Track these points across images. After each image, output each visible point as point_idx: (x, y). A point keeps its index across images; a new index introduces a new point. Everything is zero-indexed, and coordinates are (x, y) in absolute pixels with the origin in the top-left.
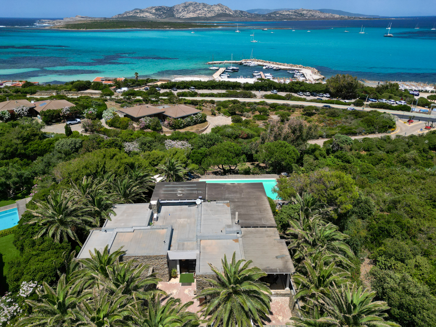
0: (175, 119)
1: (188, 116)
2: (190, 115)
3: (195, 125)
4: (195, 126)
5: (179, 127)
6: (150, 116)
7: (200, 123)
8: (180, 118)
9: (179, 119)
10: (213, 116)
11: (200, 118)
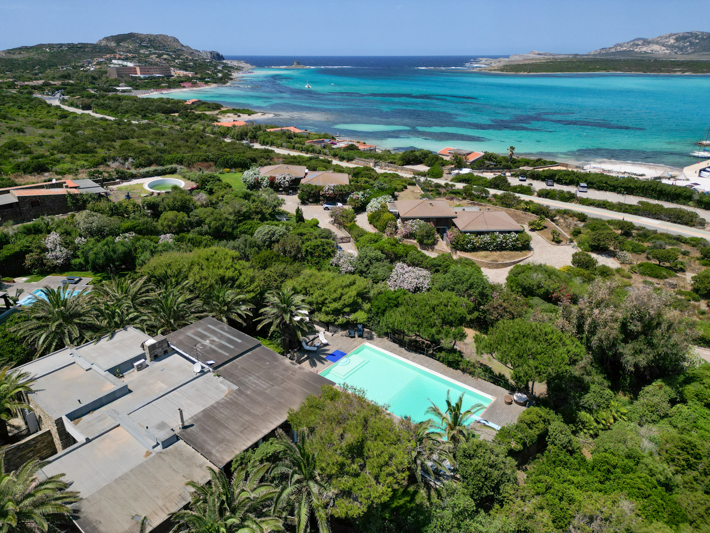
0: (461, 232)
1: (488, 233)
2: (493, 232)
3: (500, 251)
4: (498, 253)
5: (464, 247)
6: (427, 220)
7: (511, 250)
8: (471, 232)
9: (469, 234)
10: (554, 243)
11: (514, 241)
